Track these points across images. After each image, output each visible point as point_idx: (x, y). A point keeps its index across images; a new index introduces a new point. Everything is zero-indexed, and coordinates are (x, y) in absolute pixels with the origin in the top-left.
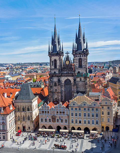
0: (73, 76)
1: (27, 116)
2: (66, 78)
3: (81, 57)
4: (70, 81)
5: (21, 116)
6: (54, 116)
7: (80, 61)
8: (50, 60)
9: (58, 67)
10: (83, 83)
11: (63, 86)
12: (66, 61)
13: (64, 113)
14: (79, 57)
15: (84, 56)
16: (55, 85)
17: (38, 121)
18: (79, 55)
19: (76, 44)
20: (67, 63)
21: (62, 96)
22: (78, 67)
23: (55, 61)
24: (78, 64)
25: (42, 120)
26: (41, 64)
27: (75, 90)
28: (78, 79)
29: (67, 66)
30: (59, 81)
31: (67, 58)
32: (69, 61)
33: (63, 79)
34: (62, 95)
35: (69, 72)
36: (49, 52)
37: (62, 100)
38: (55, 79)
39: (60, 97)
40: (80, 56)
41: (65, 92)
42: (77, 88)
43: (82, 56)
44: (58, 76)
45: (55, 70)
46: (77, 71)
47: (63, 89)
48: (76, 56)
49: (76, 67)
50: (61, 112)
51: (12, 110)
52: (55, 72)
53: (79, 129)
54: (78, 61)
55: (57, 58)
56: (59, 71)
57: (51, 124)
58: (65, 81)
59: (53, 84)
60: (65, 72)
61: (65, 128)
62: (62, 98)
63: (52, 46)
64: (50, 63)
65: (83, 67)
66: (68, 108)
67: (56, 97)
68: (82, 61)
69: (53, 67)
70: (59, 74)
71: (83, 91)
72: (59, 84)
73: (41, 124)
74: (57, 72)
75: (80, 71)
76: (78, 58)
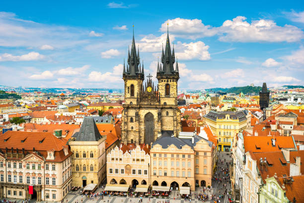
0: (156, 108)
1: (90, 165)
2: (147, 111)
3: (169, 83)
4: (152, 116)
5: (81, 165)
6: (128, 165)
7: (167, 87)
8: (125, 85)
9: (136, 95)
10: (172, 118)
11: (142, 122)
12: (148, 87)
13: (143, 160)
14: (166, 83)
15: (173, 81)
16: (132, 121)
17: (105, 172)
18: (166, 80)
19: (162, 63)
20: (149, 90)
21: (141, 137)
22: (164, 96)
23: (132, 86)
24: (164, 91)
25: (111, 171)
26: (111, 91)
27: (160, 128)
28: (164, 113)
29: (149, 94)
30: (137, 115)
31: (150, 84)
32: (151, 87)
33: (143, 113)
34: (141, 135)
35: (152, 104)
36: (124, 75)
37: (140, 142)
38: (132, 113)
39: (137, 139)
40: (168, 81)
41: (145, 130)
42: (162, 125)
43: (171, 81)
44: (135, 108)
45: (131, 100)
46: (162, 102)
47: (143, 127)
48: (162, 81)
49: (161, 95)
50: (138, 160)
51: (68, 155)
52: (131, 102)
53: (164, 184)
54: (164, 88)
55: (135, 82)
56: (137, 100)
57: (124, 176)
58: (146, 116)
59: (127, 120)
60: (146, 103)
61: (144, 183)
62: (140, 140)
63: (128, 66)
64: (125, 90)
65: (171, 96)
66: (149, 154)
67: (132, 138)
68: (169, 89)
69: (128, 95)
70: (137, 105)
71: (170, 130)
72: (137, 119)
73: (110, 177)
74: (135, 103)
75: (166, 101)
76: (164, 83)
